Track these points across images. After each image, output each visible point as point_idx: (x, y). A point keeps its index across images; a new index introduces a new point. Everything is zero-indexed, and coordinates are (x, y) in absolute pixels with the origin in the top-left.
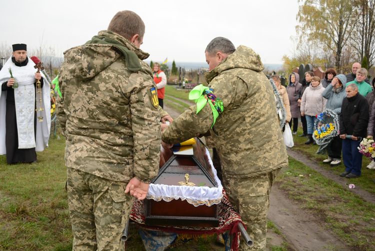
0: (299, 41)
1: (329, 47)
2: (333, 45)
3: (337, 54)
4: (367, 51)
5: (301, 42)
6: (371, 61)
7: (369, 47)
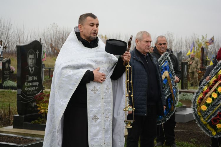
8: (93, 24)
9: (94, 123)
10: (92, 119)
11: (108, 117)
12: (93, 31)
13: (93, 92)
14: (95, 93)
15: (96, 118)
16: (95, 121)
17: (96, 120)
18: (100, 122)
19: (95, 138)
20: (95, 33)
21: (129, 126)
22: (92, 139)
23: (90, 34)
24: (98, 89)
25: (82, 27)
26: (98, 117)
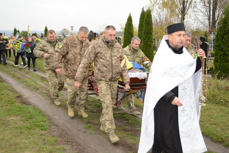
8: (180, 34)
9: (183, 114)
10: (182, 111)
11: (193, 108)
12: (180, 41)
13: (183, 91)
14: (184, 91)
15: (184, 110)
16: (184, 113)
17: (184, 111)
18: (187, 113)
19: (183, 125)
20: (182, 42)
21: (203, 104)
22: (182, 127)
23: (178, 43)
24: (186, 88)
25: (171, 37)
26: (186, 109)
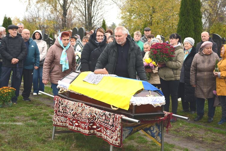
0: (27, 3)
1: (56, 9)
2: (59, 8)
3: (63, 16)
4: (90, 14)
5: (30, 5)
6: (93, 22)
7: (91, 10)
